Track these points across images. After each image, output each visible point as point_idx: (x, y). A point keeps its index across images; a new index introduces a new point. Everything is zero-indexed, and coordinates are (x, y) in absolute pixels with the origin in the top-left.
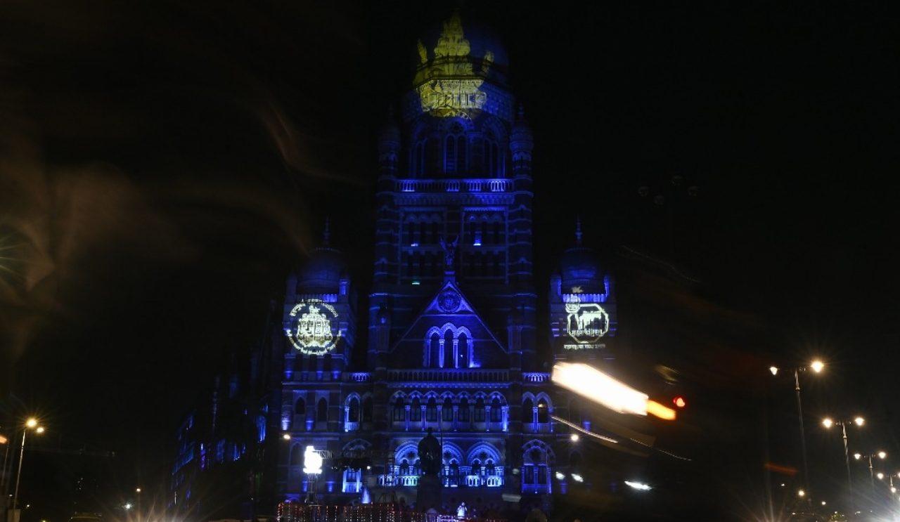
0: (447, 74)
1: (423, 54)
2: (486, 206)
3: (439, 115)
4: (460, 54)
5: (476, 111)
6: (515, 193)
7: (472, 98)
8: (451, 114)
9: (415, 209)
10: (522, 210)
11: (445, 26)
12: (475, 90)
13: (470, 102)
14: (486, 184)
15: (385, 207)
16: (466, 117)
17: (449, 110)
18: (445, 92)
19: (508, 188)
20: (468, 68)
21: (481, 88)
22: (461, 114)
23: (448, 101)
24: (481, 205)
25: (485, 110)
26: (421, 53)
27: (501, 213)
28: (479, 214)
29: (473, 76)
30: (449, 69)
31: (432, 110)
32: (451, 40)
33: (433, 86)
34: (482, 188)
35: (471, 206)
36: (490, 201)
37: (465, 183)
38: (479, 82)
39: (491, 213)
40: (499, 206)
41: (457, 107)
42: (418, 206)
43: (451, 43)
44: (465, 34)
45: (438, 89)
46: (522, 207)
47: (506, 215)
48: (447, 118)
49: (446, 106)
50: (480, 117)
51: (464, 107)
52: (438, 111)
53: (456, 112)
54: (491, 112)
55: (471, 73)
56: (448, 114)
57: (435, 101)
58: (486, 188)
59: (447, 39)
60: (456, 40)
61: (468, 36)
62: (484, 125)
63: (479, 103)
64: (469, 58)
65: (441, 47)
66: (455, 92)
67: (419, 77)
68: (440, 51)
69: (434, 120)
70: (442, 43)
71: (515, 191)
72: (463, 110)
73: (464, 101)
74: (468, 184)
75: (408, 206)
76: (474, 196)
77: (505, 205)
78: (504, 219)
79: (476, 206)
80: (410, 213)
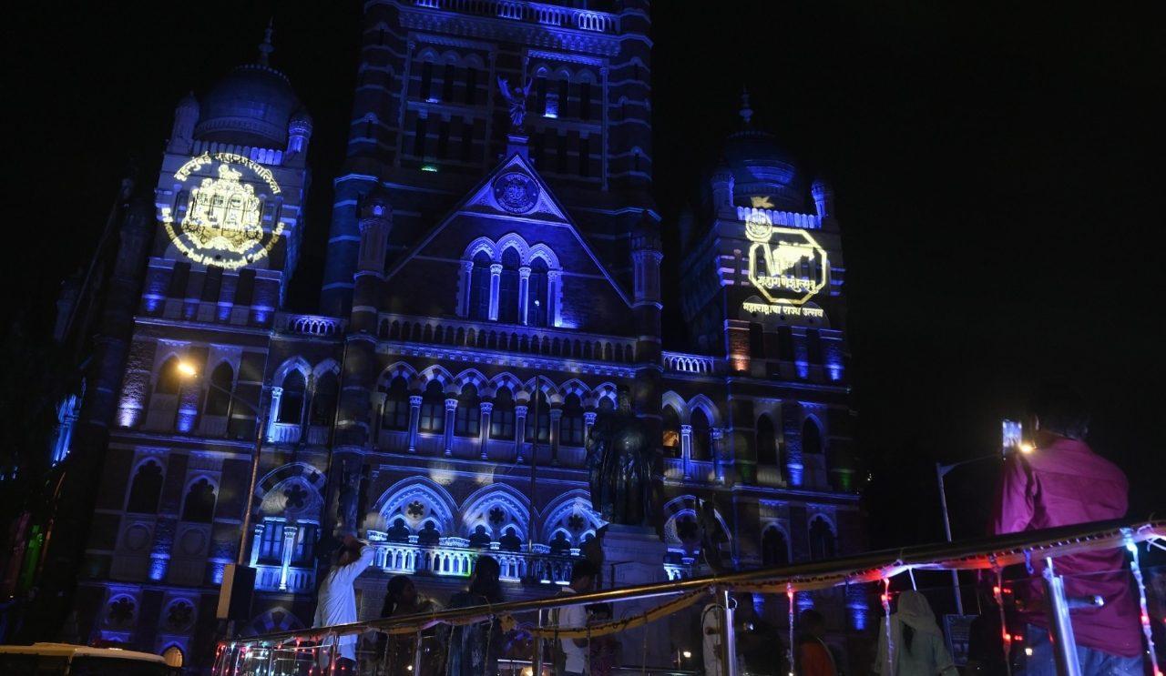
2: (568, 52)
6: (623, 38)
9: (431, 39)
10: (636, 65)
14: (569, 17)
15: (382, 25)
19: (610, 28)
24: (560, 51)
27: (595, 69)
28: (553, 64)
34: (562, 21)
35: (541, 48)
36: (577, 45)
37: (532, 10)
39: (576, 67)
40: (593, 55)
42: (442, 34)
46: (636, 60)
47: (604, 71)
58: (570, 23)
71: (622, 33)
74: (538, 12)
75: (424, 32)
76: (547, 33)
77: (602, 56)
78: (600, 80)
79: (550, 49)
80: (426, 45)
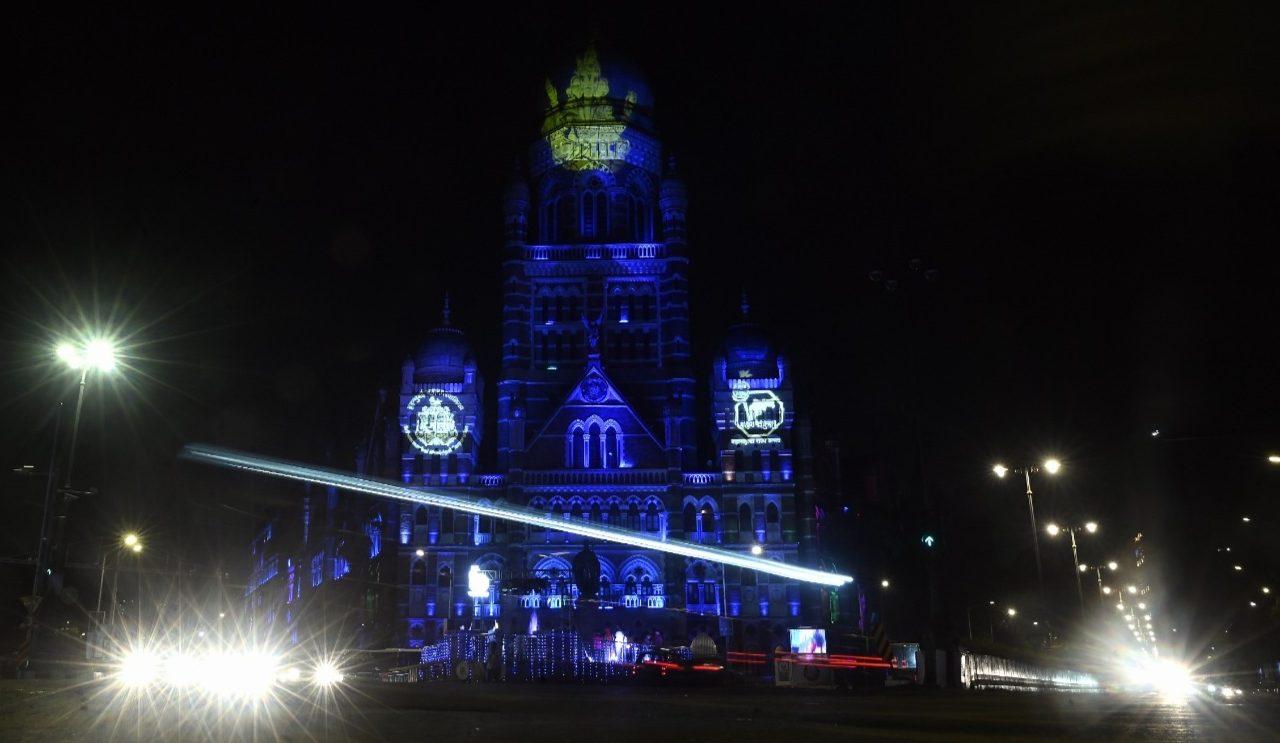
0: (583, 119)
1: (553, 96)
2: (633, 275)
3: (574, 168)
4: (598, 95)
5: (618, 163)
6: (667, 260)
7: (613, 148)
8: (588, 166)
9: (548, 281)
10: (676, 279)
11: (579, 62)
12: (616, 138)
13: (610, 152)
14: (632, 249)
15: (514, 278)
16: (606, 170)
17: (586, 162)
18: (581, 140)
19: (659, 254)
20: (607, 112)
21: (624, 135)
22: (601, 167)
23: (584, 152)
24: (627, 275)
25: (629, 161)
26: (550, 95)
27: (649, 283)
28: (624, 285)
29: (613, 121)
30: (585, 113)
31: (566, 163)
32: (586, 78)
33: (566, 134)
34: (628, 254)
35: (616, 275)
36: (637, 270)
37: (607, 249)
38: (621, 129)
39: (639, 285)
40: (650, 274)
41: (596, 158)
42: (552, 277)
43: (586, 83)
44: (602, 72)
45: (572, 137)
46: (676, 275)
47: (657, 285)
48: (583, 170)
49: (582, 157)
50: (623, 169)
51: (603, 158)
52: (573, 163)
53: (595, 164)
54: (635, 163)
55: (612, 118)
56: (585, 167)
57: (569, 152)
58: (633, 255)
59: (582, 78)
60: (592, 79)
61: (606, 74)
62: (628, 179)
63: (620, 153)
64: (608, 100)
65: (574, 86)
66: (593, 140)
67: (549, 123)
68: (575, 91)
69: (568, 174)
70: (576, 82)
71: (667, 257)
72: (603, 161)
73: (603, 152)
74: (612, 250)
75: (541, 277)
76: (618, 264)
77: (656, 274)
78: (655, 291)
79: (622, 275)
80: (543, 285)
